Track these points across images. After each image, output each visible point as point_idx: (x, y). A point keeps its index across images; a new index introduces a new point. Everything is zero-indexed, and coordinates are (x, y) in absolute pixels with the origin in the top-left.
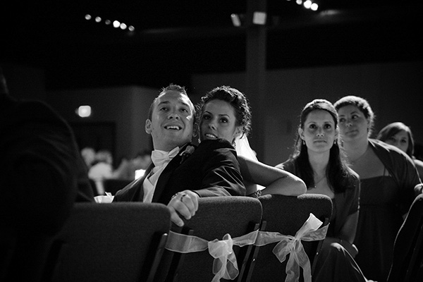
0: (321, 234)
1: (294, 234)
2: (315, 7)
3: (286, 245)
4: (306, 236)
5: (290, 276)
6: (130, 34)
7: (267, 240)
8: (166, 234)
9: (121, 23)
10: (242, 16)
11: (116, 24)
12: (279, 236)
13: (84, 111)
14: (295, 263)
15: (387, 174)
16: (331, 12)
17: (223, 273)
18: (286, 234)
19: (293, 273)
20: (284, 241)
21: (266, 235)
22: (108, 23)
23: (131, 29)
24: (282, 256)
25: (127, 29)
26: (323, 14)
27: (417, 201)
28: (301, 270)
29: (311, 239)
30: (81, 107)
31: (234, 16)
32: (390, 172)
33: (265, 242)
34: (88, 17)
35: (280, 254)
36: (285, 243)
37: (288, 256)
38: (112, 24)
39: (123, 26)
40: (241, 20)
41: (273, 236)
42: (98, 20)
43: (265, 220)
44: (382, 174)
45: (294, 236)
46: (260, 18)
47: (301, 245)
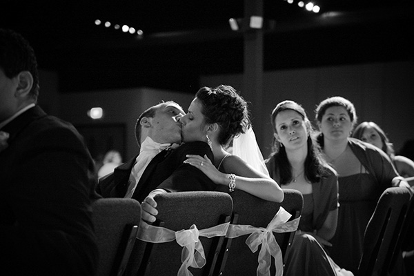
0: (292, 226)
1: (265, 227)
2: (316, 9)
3: (257, 236)
4: (277, 228)
5: (263, 265)
6: (140, 38)
7: (239, 232)
8: (136, 226)
9: (130, 27)
10: (239, 20)
11: (125, 28)
12: (251, 229)
13: (96, 113)
14: (267, 253)
15: (364, 171)
16: (332, 14)
17: (190, 261)
18: (258, 227)
19: (264, 262)
20: (256, 233)
21: (238, 228)
22: (117, 27)
23: (140, 32)
24: (254, 246)
25: (136, 33)
26: (325, 16)
27: (385, 195)
28: (273, 259)
29: (283, 231)
30: (93, 109)
31: (232, 20)
32: (367, 168)
33: (237, 235)
34: (98, 22)
35: (252, 244)
36: (257, 235)
37: (260, 246)
38: (121, 28)
39: (132, 31)
40: (239, 24)
41: (245, 229)
42: (108, 24)
43: (236, 213)
44: (359, 172)
45: (266, 228)
46: (256, 22)
47: (272, 236)
